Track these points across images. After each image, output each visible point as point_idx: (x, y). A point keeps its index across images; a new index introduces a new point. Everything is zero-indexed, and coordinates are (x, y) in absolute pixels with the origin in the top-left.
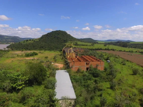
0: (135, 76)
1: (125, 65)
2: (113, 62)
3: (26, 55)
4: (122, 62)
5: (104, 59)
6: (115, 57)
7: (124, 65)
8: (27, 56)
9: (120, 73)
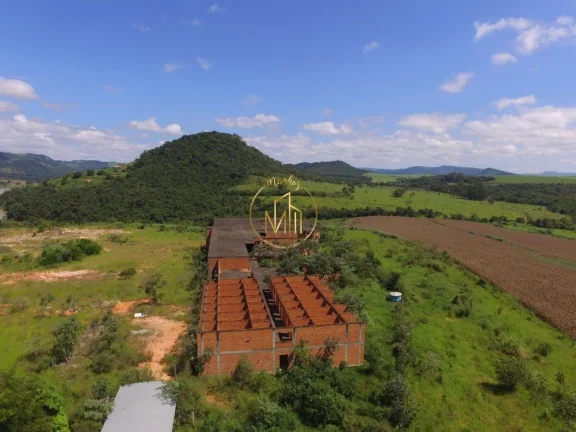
0: (508, 401)
1: (467, 315)
2: (416, 301)
3: (44, 254)
4: (455, 302)
5: (381, 281)
6: (429, 266)
7: (464, 319)
8: (50, 260)
9: (439, 380)
